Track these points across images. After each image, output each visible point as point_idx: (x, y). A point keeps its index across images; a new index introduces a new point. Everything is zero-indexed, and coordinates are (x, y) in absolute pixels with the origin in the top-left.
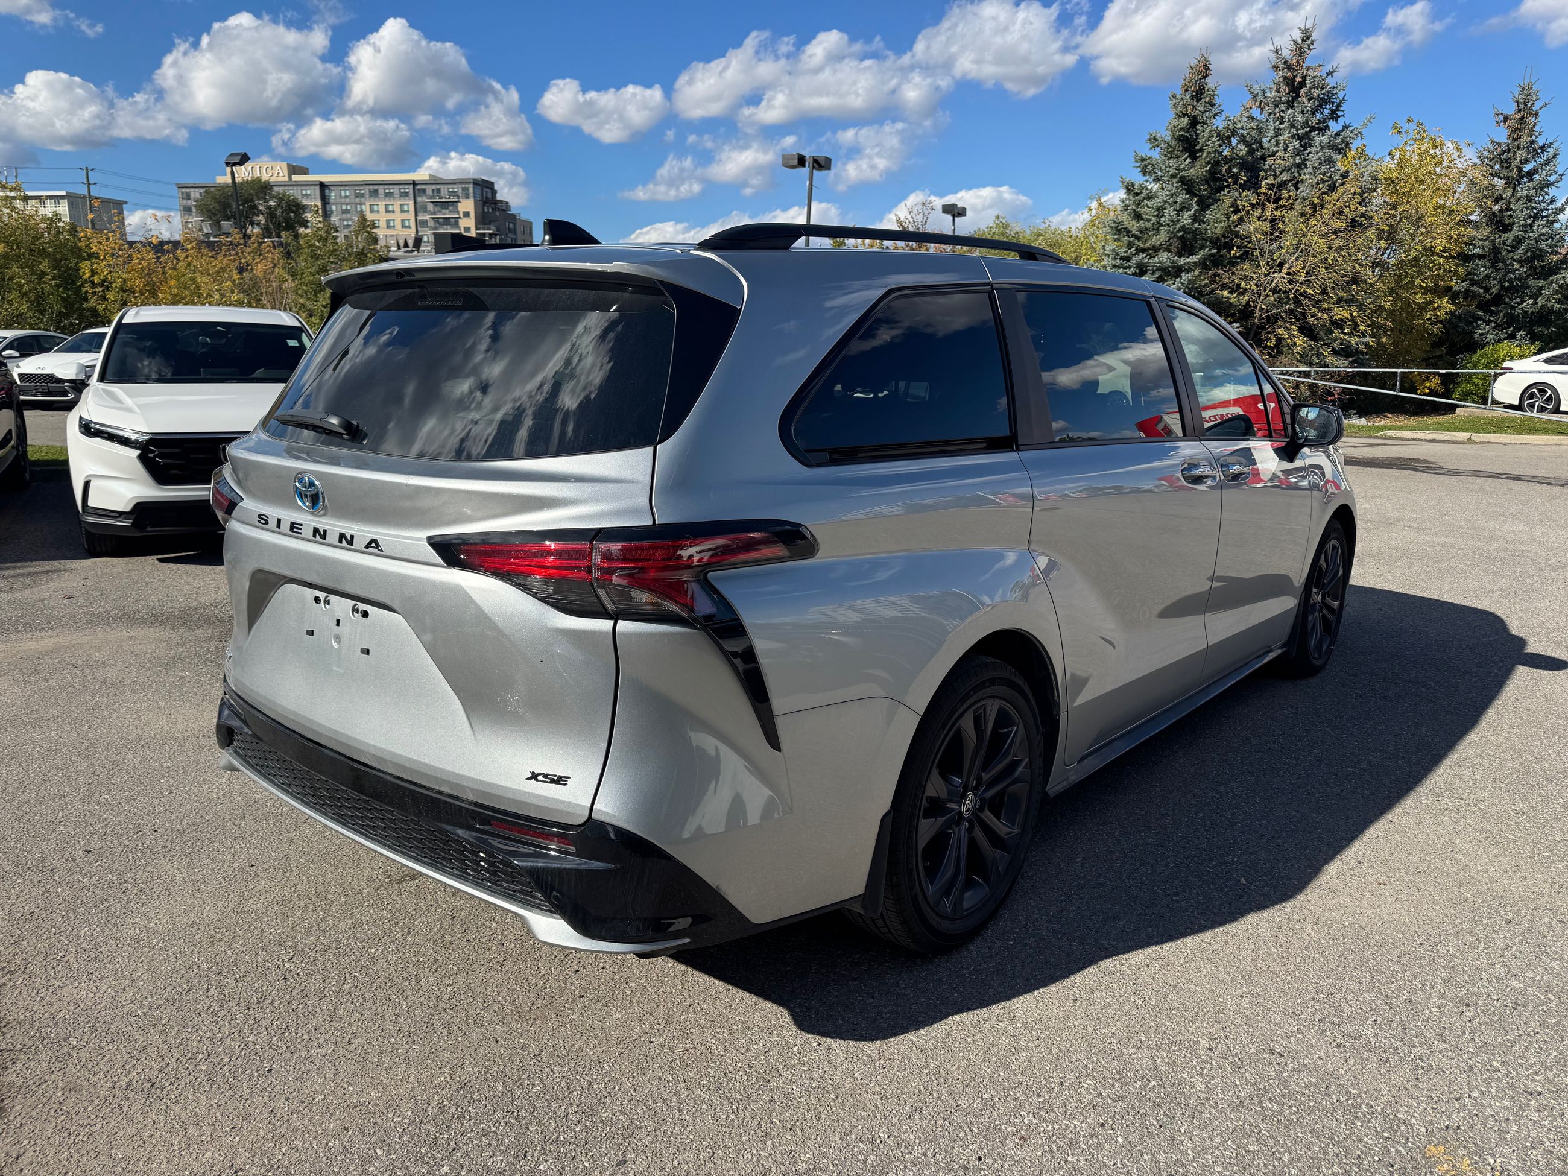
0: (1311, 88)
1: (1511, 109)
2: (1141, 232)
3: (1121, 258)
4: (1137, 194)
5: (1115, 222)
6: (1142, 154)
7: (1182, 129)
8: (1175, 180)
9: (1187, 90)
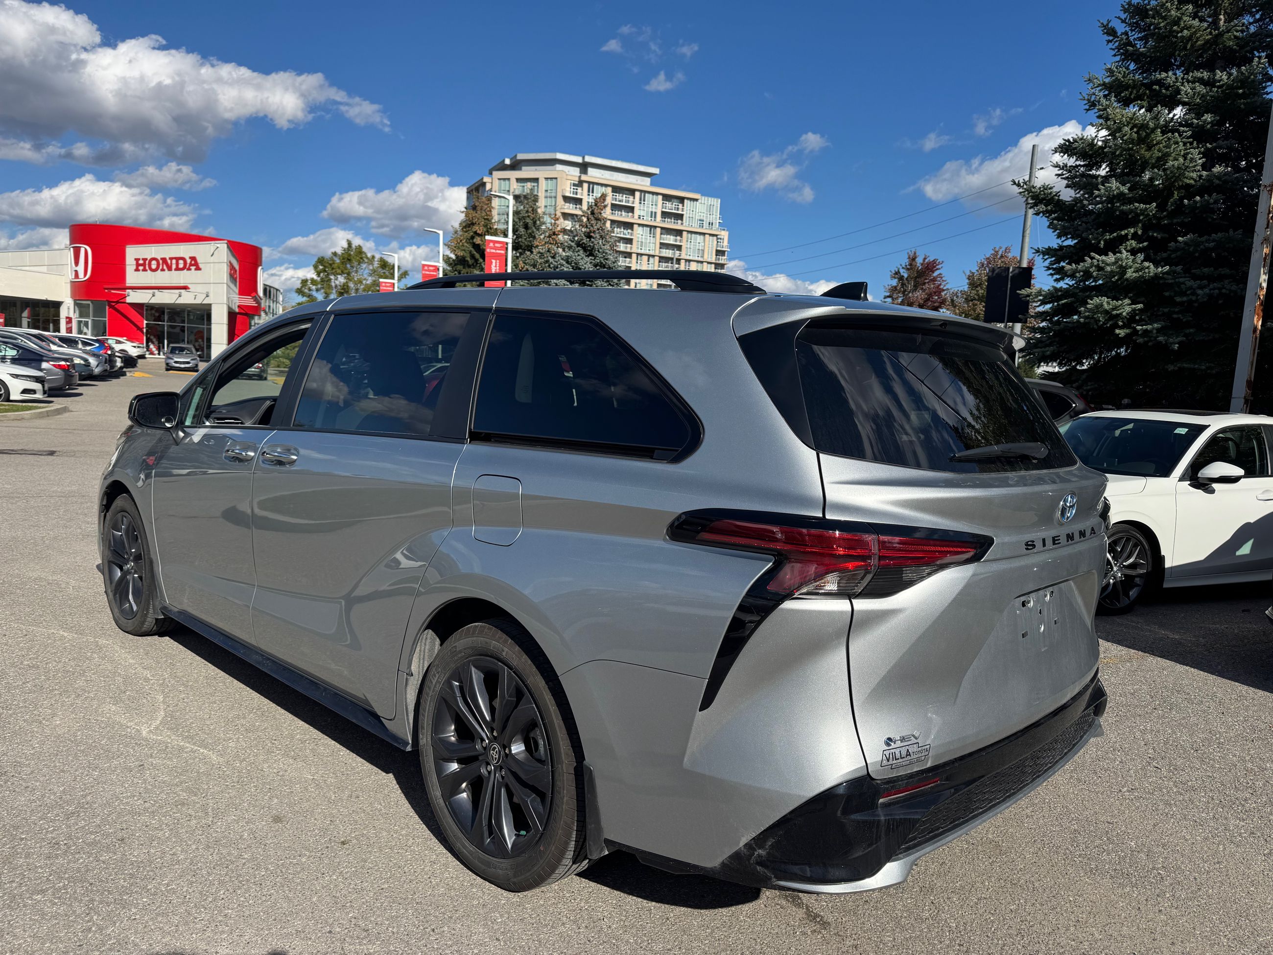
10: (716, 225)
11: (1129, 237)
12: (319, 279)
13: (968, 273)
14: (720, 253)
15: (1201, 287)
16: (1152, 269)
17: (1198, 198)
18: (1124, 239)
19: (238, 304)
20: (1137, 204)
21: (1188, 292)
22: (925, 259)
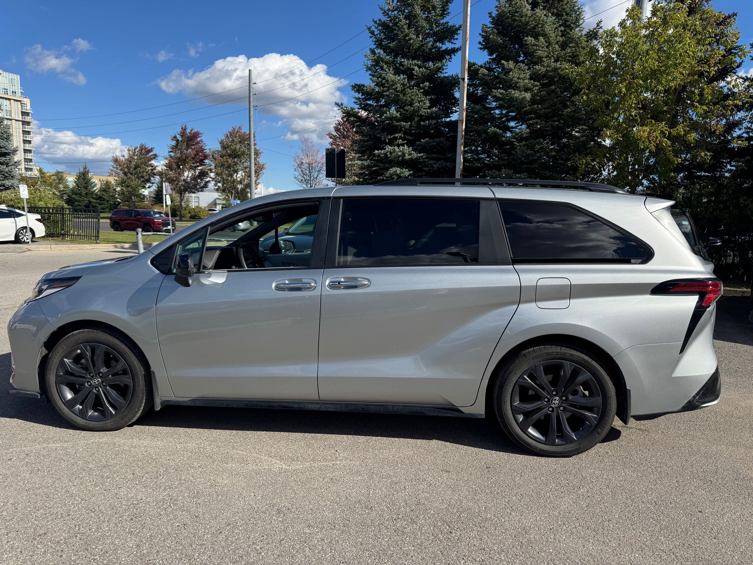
10: (19, 94)
11: (398, 138)
13: (220, 140)
14: (24, 114)
15: (435, 164)
16: (415, 155)
17: (427, 122)
18: (396, 139)
20: (402, 122)
21: (429, 166)
22: (192, 130)
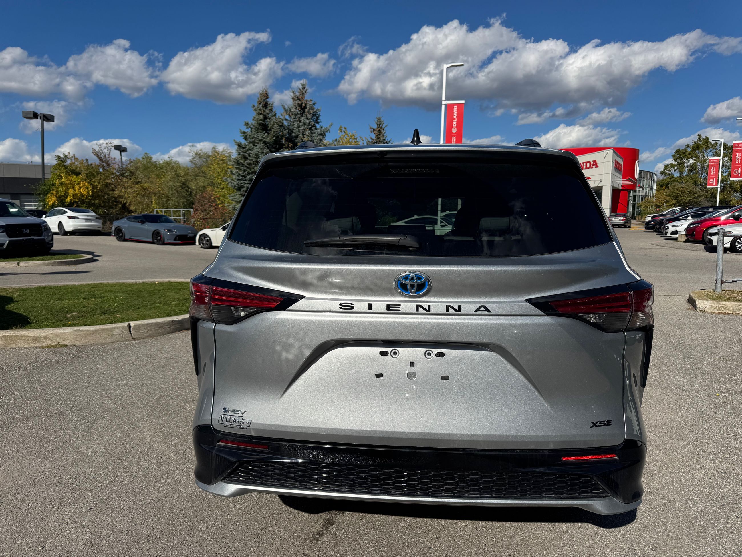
0: (309, 109)
1: (375, 127)
2: (249, 165)
3: (241, 176)
4: (244, 148)
5: (236, 160)
6: (243, 130)
7: (261, 120)
8: (262, 142)
9: (260, 104)
12: (676, 163)
19: (621, 184)
